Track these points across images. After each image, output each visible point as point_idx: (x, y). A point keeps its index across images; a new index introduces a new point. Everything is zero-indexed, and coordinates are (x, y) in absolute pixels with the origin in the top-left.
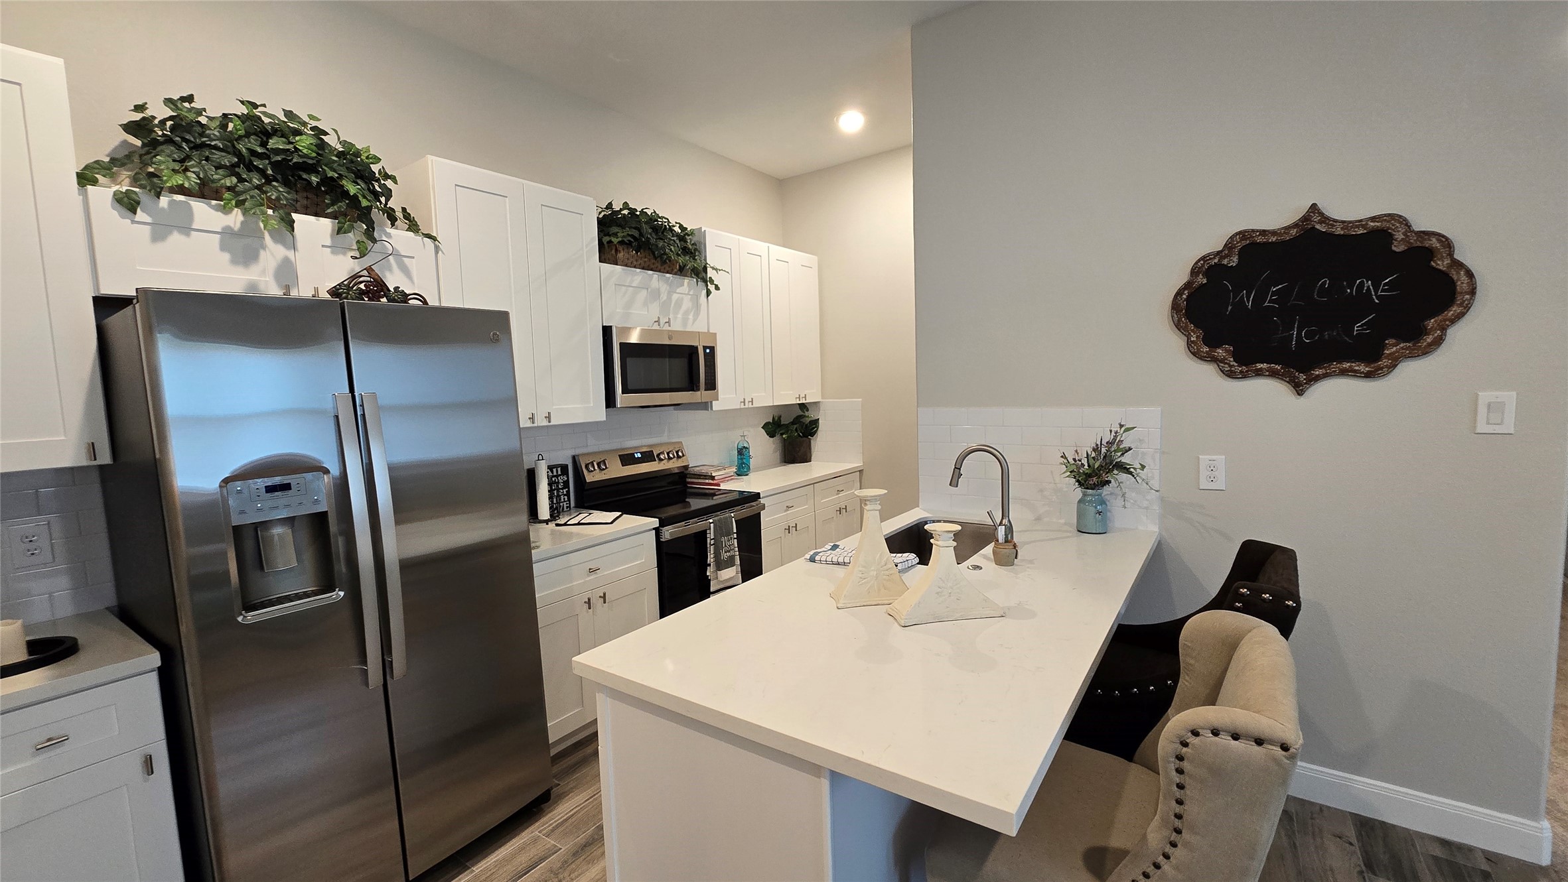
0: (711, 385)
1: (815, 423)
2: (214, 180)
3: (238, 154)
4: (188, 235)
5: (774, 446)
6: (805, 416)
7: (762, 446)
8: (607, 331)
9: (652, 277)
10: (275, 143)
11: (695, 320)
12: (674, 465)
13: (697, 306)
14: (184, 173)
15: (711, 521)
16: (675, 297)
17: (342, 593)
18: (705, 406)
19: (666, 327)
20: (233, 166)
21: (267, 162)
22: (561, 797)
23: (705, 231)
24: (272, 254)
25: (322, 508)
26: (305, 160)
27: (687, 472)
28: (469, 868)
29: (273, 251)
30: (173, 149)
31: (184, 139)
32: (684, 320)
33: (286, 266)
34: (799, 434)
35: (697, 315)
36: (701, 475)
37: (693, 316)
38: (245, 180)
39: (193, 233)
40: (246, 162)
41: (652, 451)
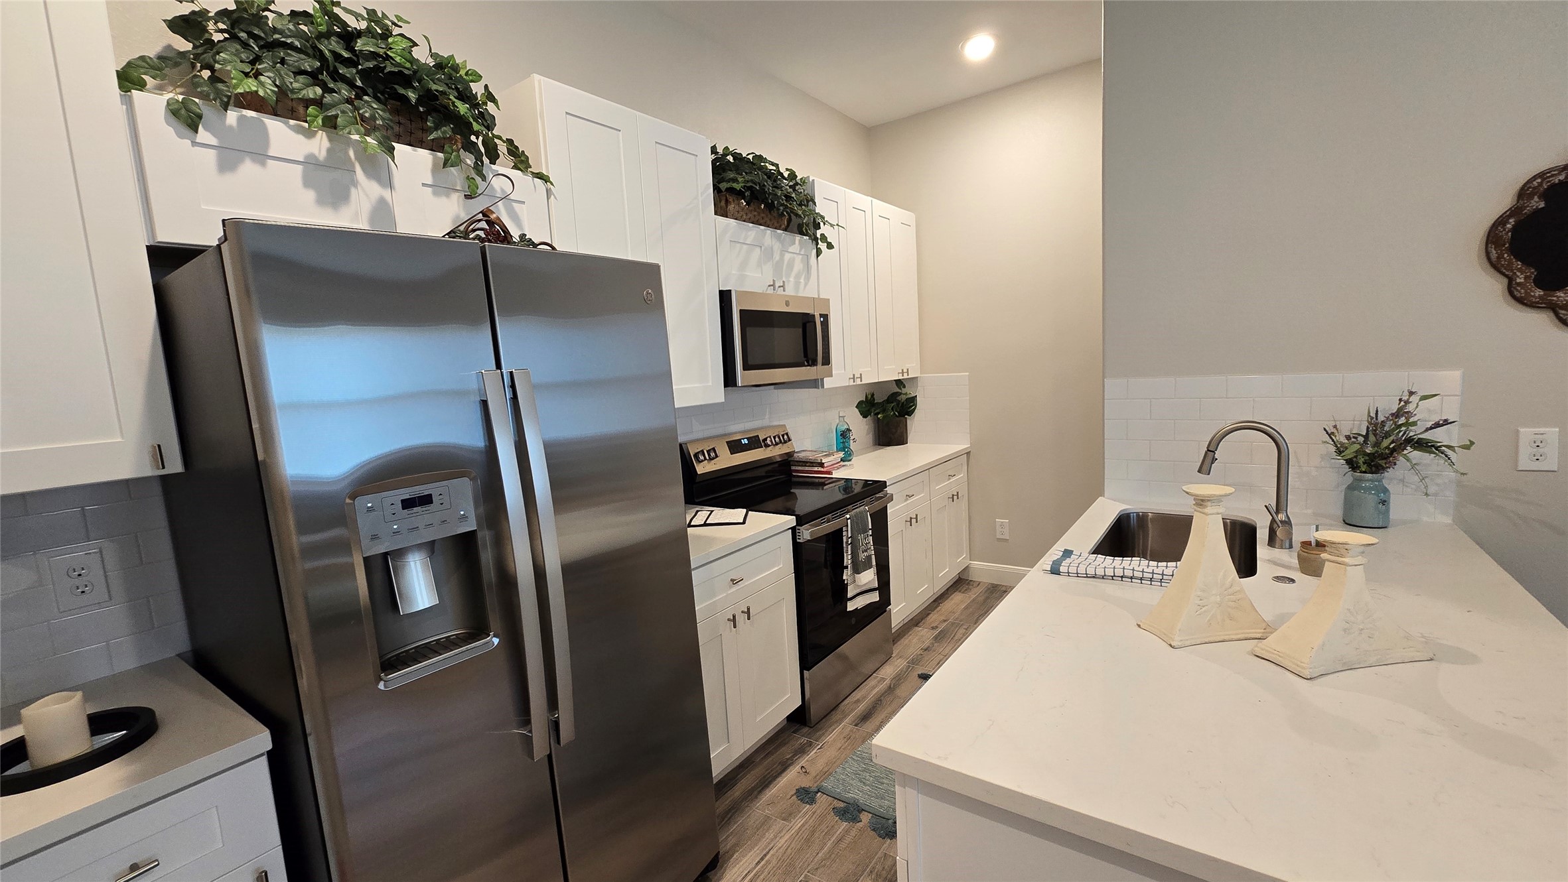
0: (827, 361)
1: (913, 400)
2: (294, 89)
3: (321, 56)
6: (901, 394)
8: (725, 297)
9: (764, 233)
10: (363, 45)
11: (806, 284)
13: (808, 268)
14: (257, 78)
15: (848, 516)
17: (496, 641)
18: (816, 383)
22: (726, 859)
23: (813, 180)
24: (365, 193)
25: (470, 526)
26: (401, 69)
29: (366, 191)
30: (239, 47)
31: (251, 35)
32: (797, 284)
33: (382, 209)
34: (895, 413)
35: (808, 278)
36: (807, 462)
37: (804, 280)
38: (332, 91)
39: (270, 162)
40: (331, 69)
41: (758, 436)
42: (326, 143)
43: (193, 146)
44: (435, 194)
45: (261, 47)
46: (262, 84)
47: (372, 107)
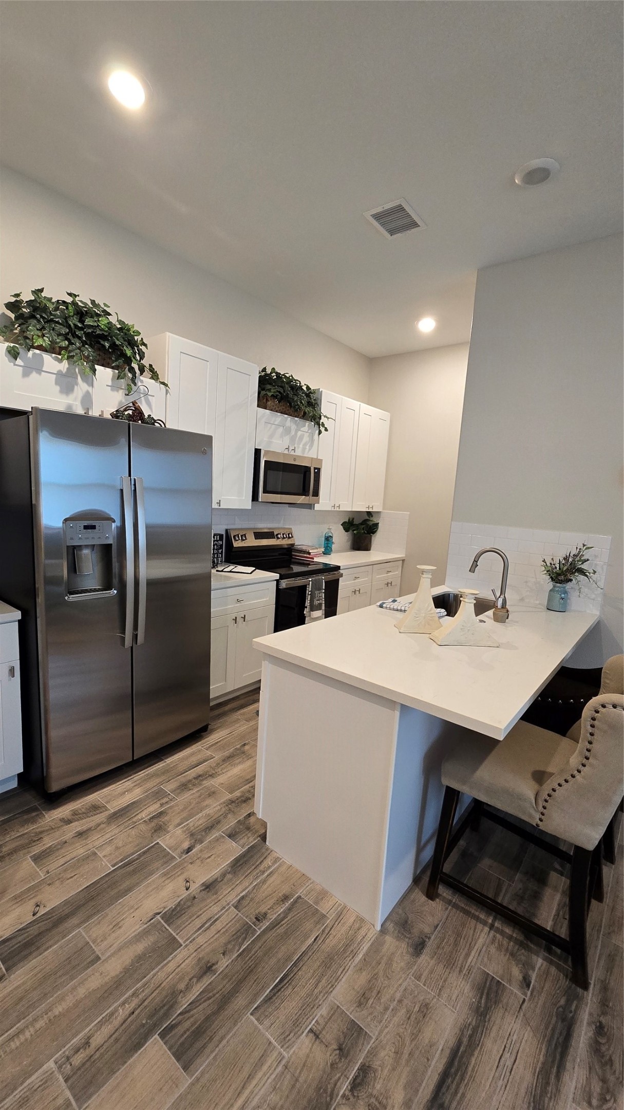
0: (316, 493)
1: (376, 525)
2: (57, 342)
3: (69, 327)
4: (40, 374)
5: (347, 538)
6: (370, 520)
7: (341, 537)
8: (257, 452)
9: (287, 419)
10: (89, 321)
11: (310, 450)
12: (285, 542)
13: (312, 440)
14: (43, 338)
15: (310, 579)
16: (299, 433)
17: (115, 592)
18: (310, 506)
19: (292, 453)
20: (67, 334)
21: (83, 332)
22: (213, 731)
23: (322, 391)
24: (81, 389)
25: (110, 541)
26: (103, 332)
27: (292, 548)
28: (163, 760)
29: (82, 387)
30: (36, 322)
31: (42, 317)
32: (304, 449)
33: (87, 398)
34: (364, 532)
36: (302, 551)
37: (309, 447)
39: (43, 373)
40: (73, 332)
41: (273, 532)
42: (67, 366)
43: (14, 366)
44: (112, 390)
45: (45, 322)
46: (44, 340)
47: (88, 350)
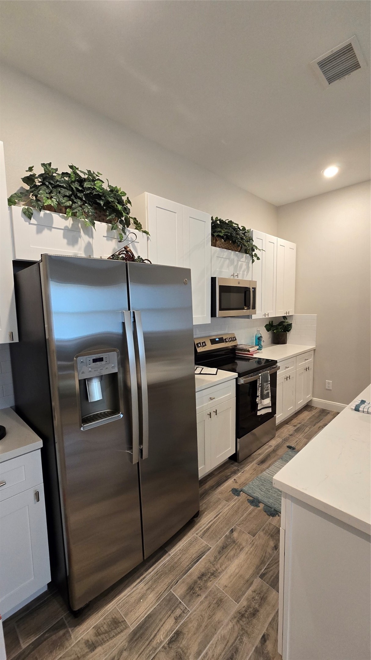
0: (254, 307)
1: (290, 325)
2: (63, 202)
3: (72, 190)
4: (51, 230)
5: (269, 336)
6: (285, 322)
8: (213, 280)
9: (231, 253)
10: (86, 185)
12: (231, 344)
13: (248, 267)
14: (51, 199)
17: (122, 416)
19: (236, 278)
20: (71, 195)
21: (83, 194)
22: (202, 514)
23: (252, 231)
24: (83, 240)
25: (116, 370)
26: (99, 193)
27: (236, 348)
28: (167, 552)
29: (84, 239)
30: (45, 188)
31: (50, 183)
32: (243, 274)
33: (89, 247)
34: (282, 330)
35: (248, 272)
36: (243, 350)
37: (246, 273)
38: (75, 203)
39: (53, 229)
40: (75, 194)
41: (223, 338)
42: (72, 222)
43: (29, 224)
44: (107, 240)
45: (53, 188)
46: (52, 201)
47: (88, 208)
